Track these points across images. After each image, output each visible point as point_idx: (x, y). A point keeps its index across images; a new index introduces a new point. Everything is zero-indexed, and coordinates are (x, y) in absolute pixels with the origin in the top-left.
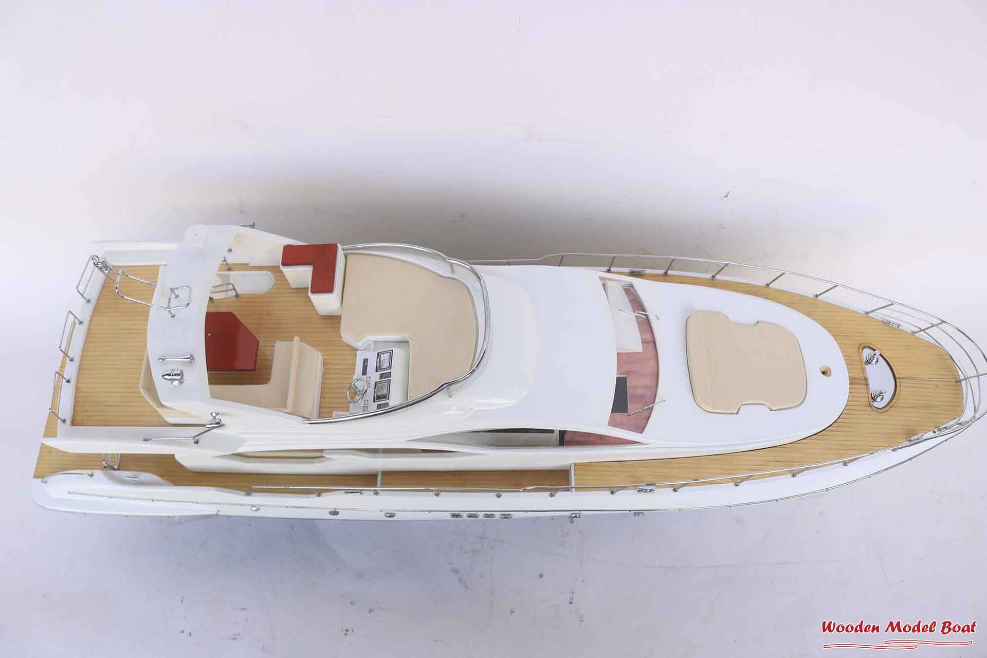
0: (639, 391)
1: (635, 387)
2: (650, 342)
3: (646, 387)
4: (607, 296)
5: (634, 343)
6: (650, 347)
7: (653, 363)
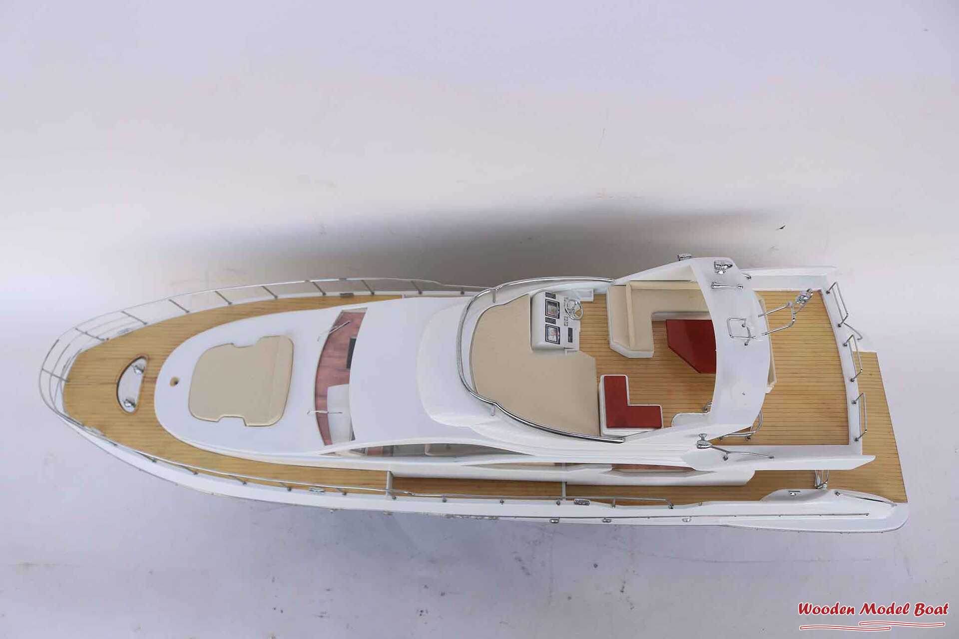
0: (337, 353)
1: (340, 357)
2: (320, 396)
3: (330, 357)
4: (351, 426)
5: (334, 392)
6: (320, 391)
7: (320, 377)
